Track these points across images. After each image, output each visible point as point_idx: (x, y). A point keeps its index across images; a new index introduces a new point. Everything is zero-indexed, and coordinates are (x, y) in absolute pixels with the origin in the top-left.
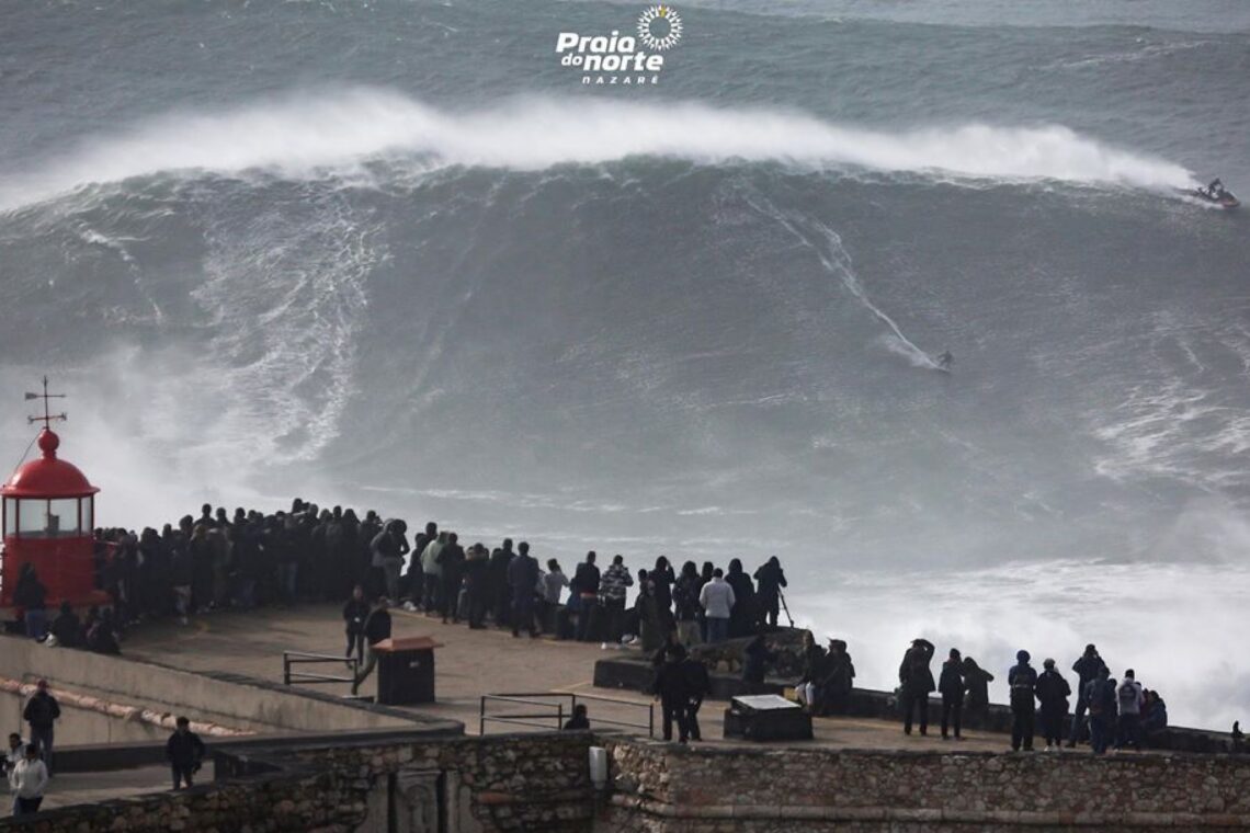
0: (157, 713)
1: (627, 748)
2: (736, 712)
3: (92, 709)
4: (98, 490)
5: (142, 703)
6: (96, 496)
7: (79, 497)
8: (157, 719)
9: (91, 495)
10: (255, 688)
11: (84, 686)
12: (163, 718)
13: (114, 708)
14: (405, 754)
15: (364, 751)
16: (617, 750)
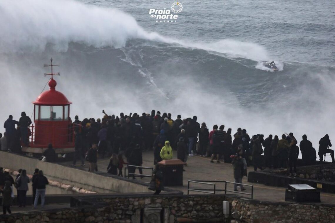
0: (78, 188)
1: (236, 201)
2: (290, 191)
3: (56, 186)
4: (72, 103)
5: (74, 184)
6: (70, 105)
7: (64, 105)
8: (77, 190)
9: (69, 105)
10: (111, 178)
11: (54, 177)
12: (79, 190)
13: (63, 186)
14: (147, 201)
15: (130, 199)
16: (233, 202)
